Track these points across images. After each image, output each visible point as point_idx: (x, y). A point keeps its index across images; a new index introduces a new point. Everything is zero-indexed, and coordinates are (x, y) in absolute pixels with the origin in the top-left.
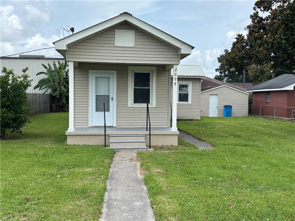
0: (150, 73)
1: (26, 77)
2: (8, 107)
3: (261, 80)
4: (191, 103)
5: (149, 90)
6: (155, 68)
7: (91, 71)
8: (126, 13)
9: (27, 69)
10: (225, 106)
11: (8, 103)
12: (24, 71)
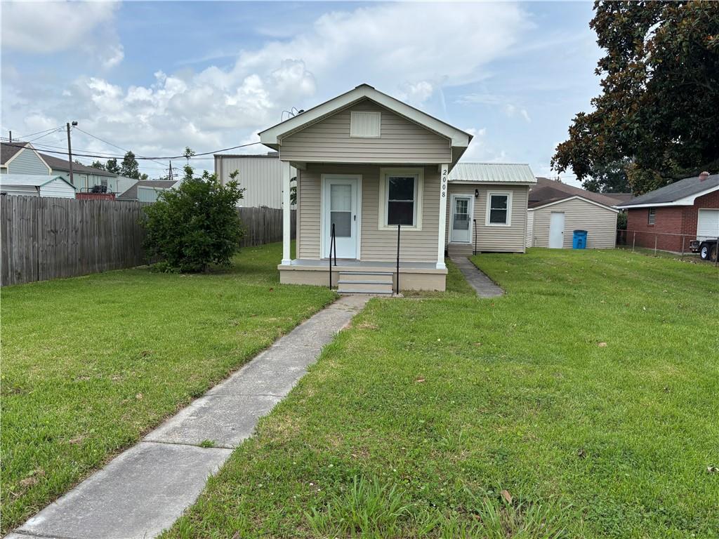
0: (413, 178)
1: (234, 185)
2: (208, 227)
3: (648, 189)
4: (509, 226)
5: (412, 204)
6: (422, 170)
7: (324, 176)
8: (364, 85)
9: (236, 173)
10: (576, 232)
11: (207, 222)
12: (233, 176)
